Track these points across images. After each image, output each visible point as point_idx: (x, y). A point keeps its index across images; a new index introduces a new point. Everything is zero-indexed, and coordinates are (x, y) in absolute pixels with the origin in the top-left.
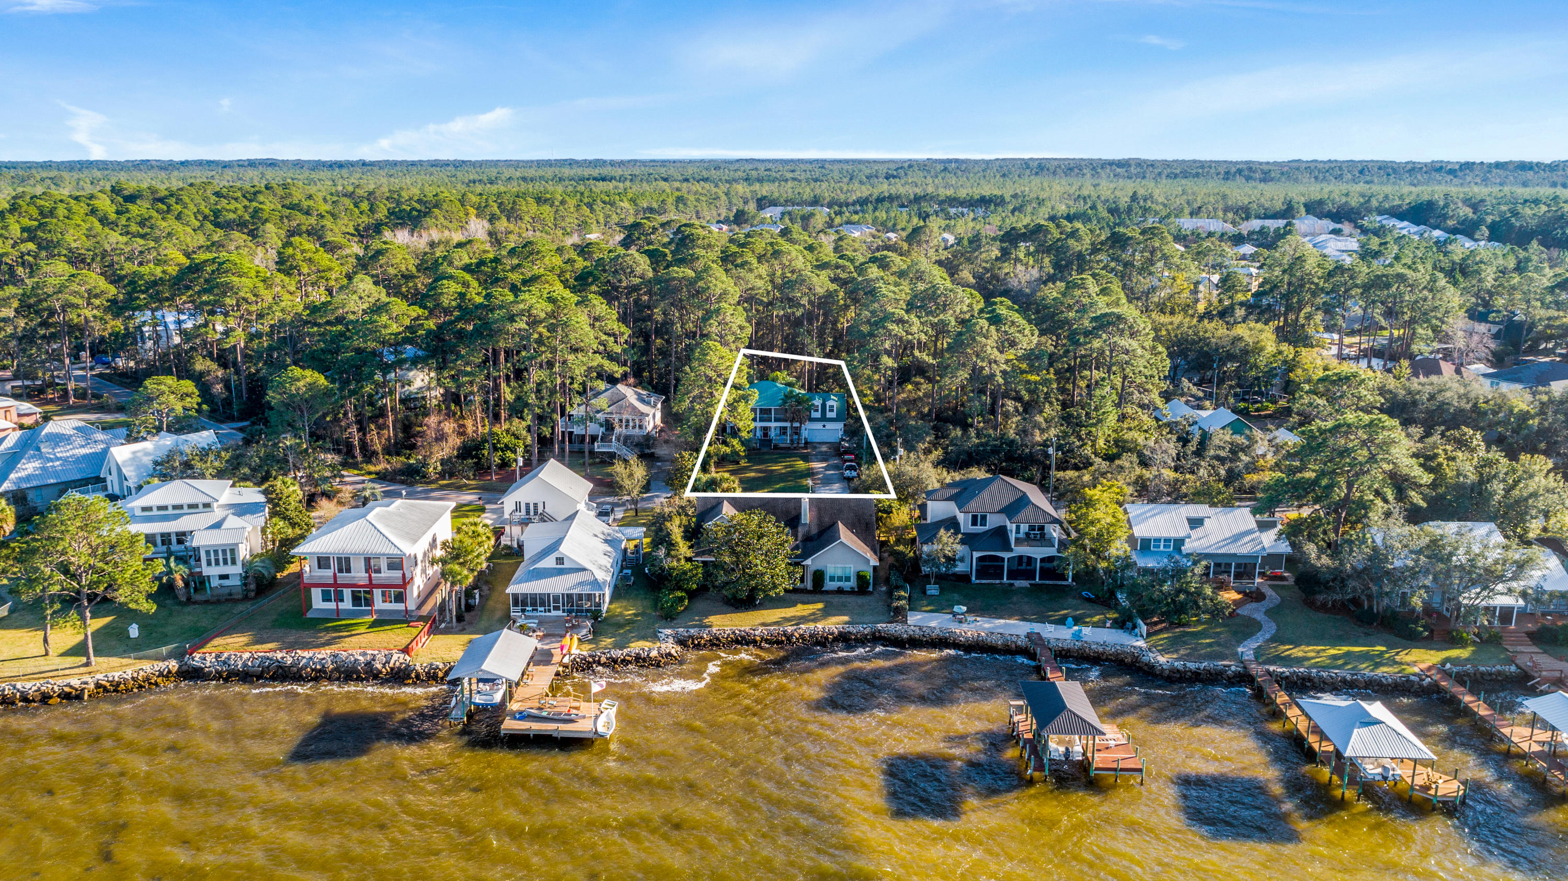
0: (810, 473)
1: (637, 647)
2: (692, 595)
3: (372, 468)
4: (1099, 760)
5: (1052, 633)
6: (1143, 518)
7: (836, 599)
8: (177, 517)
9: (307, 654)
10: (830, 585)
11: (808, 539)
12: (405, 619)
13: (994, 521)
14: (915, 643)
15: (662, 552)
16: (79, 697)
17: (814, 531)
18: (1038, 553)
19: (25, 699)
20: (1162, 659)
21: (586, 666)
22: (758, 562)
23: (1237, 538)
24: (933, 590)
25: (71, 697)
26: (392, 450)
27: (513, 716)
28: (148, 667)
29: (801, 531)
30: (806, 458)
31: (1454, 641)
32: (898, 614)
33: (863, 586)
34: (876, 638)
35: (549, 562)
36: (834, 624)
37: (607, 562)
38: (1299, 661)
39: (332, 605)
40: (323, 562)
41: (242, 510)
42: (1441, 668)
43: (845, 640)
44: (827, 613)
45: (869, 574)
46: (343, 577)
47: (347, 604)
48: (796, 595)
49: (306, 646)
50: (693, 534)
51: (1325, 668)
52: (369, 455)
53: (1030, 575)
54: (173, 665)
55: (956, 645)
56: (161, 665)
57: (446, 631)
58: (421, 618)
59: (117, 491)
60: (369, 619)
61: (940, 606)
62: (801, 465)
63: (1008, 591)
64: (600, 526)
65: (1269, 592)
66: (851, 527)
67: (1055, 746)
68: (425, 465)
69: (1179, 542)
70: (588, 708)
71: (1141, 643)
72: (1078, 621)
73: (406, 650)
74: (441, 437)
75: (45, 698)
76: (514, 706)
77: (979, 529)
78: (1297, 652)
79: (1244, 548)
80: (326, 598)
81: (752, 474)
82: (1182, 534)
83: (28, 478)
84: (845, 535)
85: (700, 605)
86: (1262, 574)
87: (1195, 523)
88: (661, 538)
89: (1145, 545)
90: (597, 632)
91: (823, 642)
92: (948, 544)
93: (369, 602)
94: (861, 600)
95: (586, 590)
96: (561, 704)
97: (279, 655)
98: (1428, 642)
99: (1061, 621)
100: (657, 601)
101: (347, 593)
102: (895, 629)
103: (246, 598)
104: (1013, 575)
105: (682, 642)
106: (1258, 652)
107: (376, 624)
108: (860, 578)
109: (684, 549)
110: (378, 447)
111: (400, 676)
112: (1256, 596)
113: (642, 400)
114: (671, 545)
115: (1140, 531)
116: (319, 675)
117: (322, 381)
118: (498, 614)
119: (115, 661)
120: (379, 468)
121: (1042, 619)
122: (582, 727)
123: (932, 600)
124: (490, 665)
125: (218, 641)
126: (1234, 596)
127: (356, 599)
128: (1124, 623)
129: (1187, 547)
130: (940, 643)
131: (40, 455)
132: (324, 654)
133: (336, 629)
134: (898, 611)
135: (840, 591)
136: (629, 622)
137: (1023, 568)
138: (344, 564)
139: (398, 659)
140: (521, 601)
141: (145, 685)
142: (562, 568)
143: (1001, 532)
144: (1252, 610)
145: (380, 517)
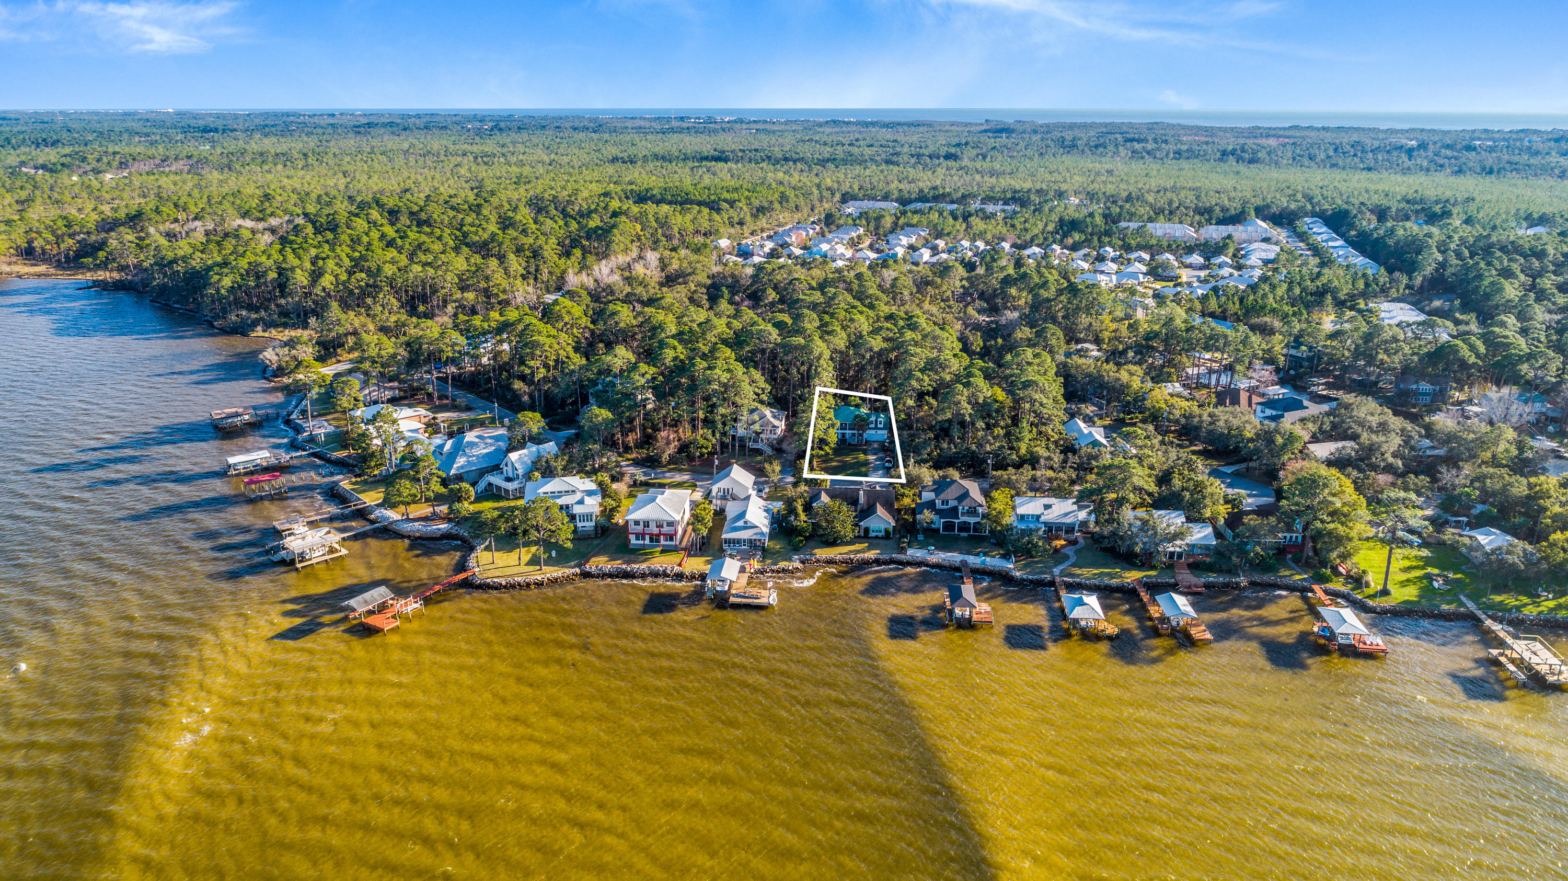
0: (866, 463)
1: (783, 564)
2: (807, 538)
3: (629, 456)
4: (975, 617)
5: (974, 561)
6: (1022, 504)
7: (875, 541)
8: (560, 497)
9: (637, 566)
10: (872, 534)
11: (862, 511)
12: (675, 549)
13: (952, 503)
14: (909, 564)
15: (792, 518)
16: (542, 584)
17: (865, 507)
18: (972, 520)
19: (519, 585)
20: (1018, 574)
21: (762, 572)
22: (838, 526)
23: (1066, 514)
24: (921, 537)
25: (539, 584)
26: (639, 445)
27: (733, 595)
28: (568, 571)
29: (859, 508)
30: (865, 453)
31: (1153, 568)
32: (902, 550)
33: (888, 535)
34: (892, 561)
35: (740, 523)
36: (872, 555)
37: (766, 522)
38: (1079, 575)
39: (641, 542)
40: (637, 523)
41: (590, 493)
42: (1139, 581)
43: (877, 562)
44: (869, 549)
45: (891, 529)
46: (647, 530)
47: (647, 542)
48: (857, 539)
49: (635, 562)
50: (808, 508)
51: (1088, 579)
52: (627, 449)
53: (968, 530)
54: (578, 570)
55: (927, 565)
56: (573, 571)
57: (695, 556)
58: (683, 549)
59: (510, 475)
60: (659, 549)
61: (923, 546)
62: (862, 457)
63: (957, 538)
64: (762, 503)
65: (1081, 540)
66: (883, 505)
67: (958, 612)
68: (660, 457)
69: (1038, 517)
70: (764, 593)
71: (1011, 566)
72: (985, 554)
73: (680, 565)
74: (668, 443)
75: (528, 585)
76: (733, 592)
77: (945, 507)
78: (1079, 572)
79: (1068, 520)
80: (637, 539)
81: (834, 464)
82: (1039, 513)
83: (462, 467)
84: (880, 510)
85: (811, 543)
86: (1079, 531)
87: (1047, 507)
88: (792, 511)
89: (1022, 518)
90: (764, 557)
91: (866, 563)
92: (927, 516)
93: (658, 541)
94: (886, 542)
95: (758, 537)
96: (754, 591)
97: (624, 566)
98: (1141, 567)
99: (977, 555)
100: (790, 541)
101: (647, 537)
102: (901, 557)
103: (596, 537)
104: (960, 530)
105: (803, 562)
106: (1062, 571)
107: (663, 552)
108: (887, 531)
109: (803, 517)
110: (632, 444)
111: (679, 577)
112: (1074, 543)
113: (774, 417)
114: (797, 515)
115: (1021, 511)
116: (643, 576)
117: (610, 415)
118: (717, 547)
119: (552, 568)
120: (634, 456)
121: (969, 553)
122: (763, 601)
123: (919, 542)
124: (724, 574)
125: (593, 559)
126: (1063, 542)
127: (651, 540)
128: (1005, 557)
129: (1043, 519)
130: (919, 564)
131: (465, 454)
132: (644, 566)
133: (646, 554)
134: (903, 548)
135: (877, 537)
136: (778, 552)
137: (964, 527)
138: (647, 524)
139: (677, 569)
140: (728, 541)
141: (569, 580)
142: (748, 526)
143: (955, 509)
144: (1069, 551)
145: (663, 501)
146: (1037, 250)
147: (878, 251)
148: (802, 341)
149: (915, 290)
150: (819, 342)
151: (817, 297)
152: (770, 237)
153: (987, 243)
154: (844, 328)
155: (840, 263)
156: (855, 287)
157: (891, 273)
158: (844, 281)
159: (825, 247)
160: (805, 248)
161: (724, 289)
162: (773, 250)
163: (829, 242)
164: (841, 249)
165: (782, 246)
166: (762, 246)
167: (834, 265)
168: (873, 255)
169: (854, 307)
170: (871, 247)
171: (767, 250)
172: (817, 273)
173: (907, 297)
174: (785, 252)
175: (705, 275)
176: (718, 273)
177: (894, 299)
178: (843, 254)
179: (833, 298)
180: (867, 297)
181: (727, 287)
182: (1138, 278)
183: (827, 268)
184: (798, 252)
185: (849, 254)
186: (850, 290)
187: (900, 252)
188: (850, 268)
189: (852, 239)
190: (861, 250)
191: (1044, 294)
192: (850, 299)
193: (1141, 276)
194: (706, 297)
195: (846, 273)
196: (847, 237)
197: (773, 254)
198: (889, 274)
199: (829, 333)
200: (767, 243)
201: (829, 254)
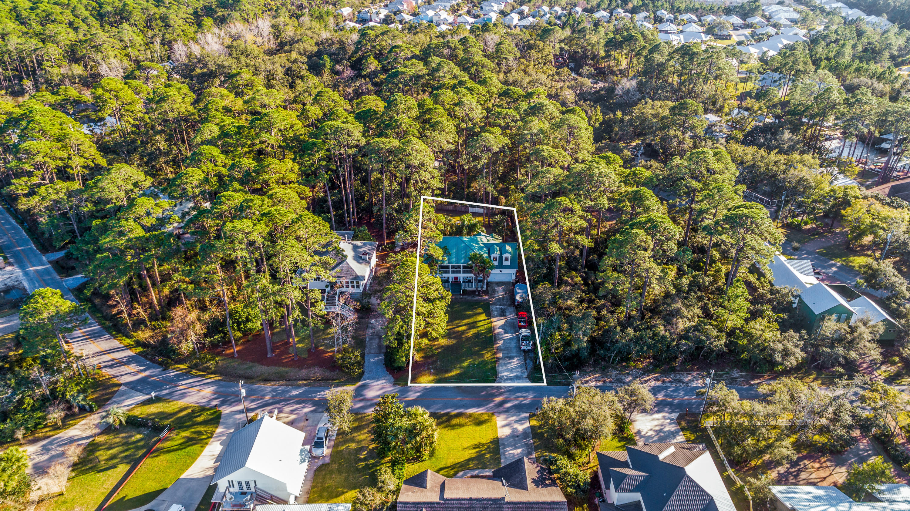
146: (605, 13)
147: (476, 16)
148: (396, 143)
149: (518, 55)
150: (418, 144)
151: (420, 68)
152: (386, 6)
153: (563, 9)
154: (451, 115)
155: (444, 28)
156: (461, 54)
157: (493, 36)
158: (449, 47)
159: (431, 13)
160: (415, 15)
161: (326, 57)
162: (387, 16)
163: (434, 9)
164: (444, 15)
165: (395, 13)
166: (378, 13)
167: (439, 29)
168: (471, 20)
169: (461, 83)
170: (469, 12)
171: (382, 16)
172: (423, 39)
173: (512, 63)
174: (397, 18)
175: (313, 42)
176: (327, 40)
177: (499, 64)
178: (446, 19)
179: (437, 70)
180: (473, 65)
181: (330, 55)
182: (700, 37)
183: (432, 32)
184: (408, 17)
185: (451, 19)
186: (452, 57)
187: (494, 16)
188: (454, 33)
189: (453, 6)
190: (460, 15)
191: (658, 58)
192: (457, 70)
193: (703, 35)
194: (305, 66)
195: (449, 38)
196: (448, 5)
197: (387, 21)
198: (492, 38)
199: (434, 127)
200: (381, 10)
201: (435, 19)
